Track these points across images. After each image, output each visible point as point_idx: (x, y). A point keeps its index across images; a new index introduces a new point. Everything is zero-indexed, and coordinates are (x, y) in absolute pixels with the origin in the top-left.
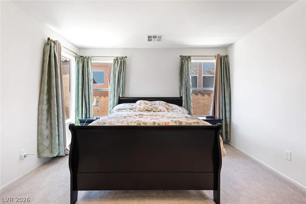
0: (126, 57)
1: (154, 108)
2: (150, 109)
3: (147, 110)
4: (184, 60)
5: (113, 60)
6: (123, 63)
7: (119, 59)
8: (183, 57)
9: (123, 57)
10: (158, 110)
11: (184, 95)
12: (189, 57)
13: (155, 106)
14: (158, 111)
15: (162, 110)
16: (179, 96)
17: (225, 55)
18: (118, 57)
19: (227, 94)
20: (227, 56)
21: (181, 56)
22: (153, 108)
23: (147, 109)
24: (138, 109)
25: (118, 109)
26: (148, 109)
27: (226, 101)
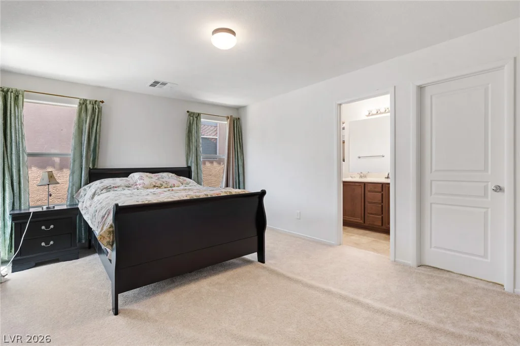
0: (103, 102)
1: (164, 182)
2: (158, 184)
3: (155, 186)
4: (193, 119)
5: (78, 103)
6: (97, 111)
7: (88, 102)
8: (192, 113)
9: (96, 101)
10: (170, 185)
11: (193, 164)
12: (199, 115)
13: (164, 180)
14: (171, 187)
15: (176, 185)
16: (186, 166)
17: (238, 117)
18: (86, 100)
19: (240, 163)
20: (239, 119)
21: (188, 112)
22: (162, 183)
23: (154, 184)
24: (142, 186)
25: (105, 187)
26: (157, 185)
27: (240, 171)
